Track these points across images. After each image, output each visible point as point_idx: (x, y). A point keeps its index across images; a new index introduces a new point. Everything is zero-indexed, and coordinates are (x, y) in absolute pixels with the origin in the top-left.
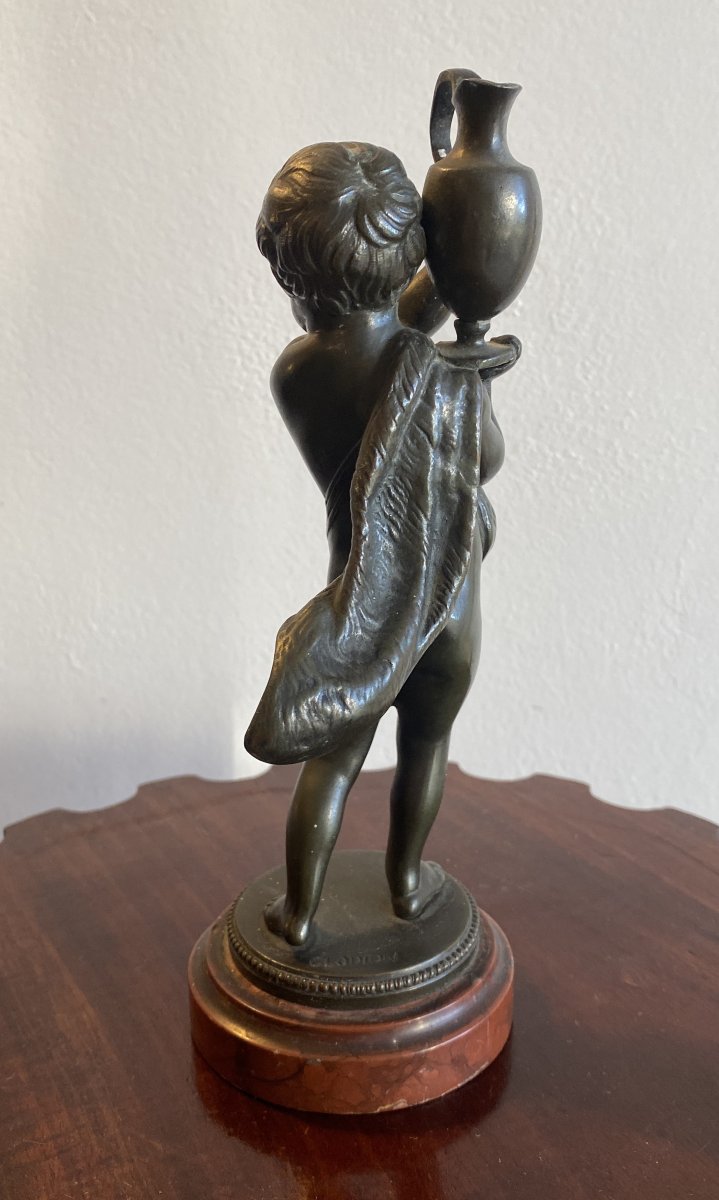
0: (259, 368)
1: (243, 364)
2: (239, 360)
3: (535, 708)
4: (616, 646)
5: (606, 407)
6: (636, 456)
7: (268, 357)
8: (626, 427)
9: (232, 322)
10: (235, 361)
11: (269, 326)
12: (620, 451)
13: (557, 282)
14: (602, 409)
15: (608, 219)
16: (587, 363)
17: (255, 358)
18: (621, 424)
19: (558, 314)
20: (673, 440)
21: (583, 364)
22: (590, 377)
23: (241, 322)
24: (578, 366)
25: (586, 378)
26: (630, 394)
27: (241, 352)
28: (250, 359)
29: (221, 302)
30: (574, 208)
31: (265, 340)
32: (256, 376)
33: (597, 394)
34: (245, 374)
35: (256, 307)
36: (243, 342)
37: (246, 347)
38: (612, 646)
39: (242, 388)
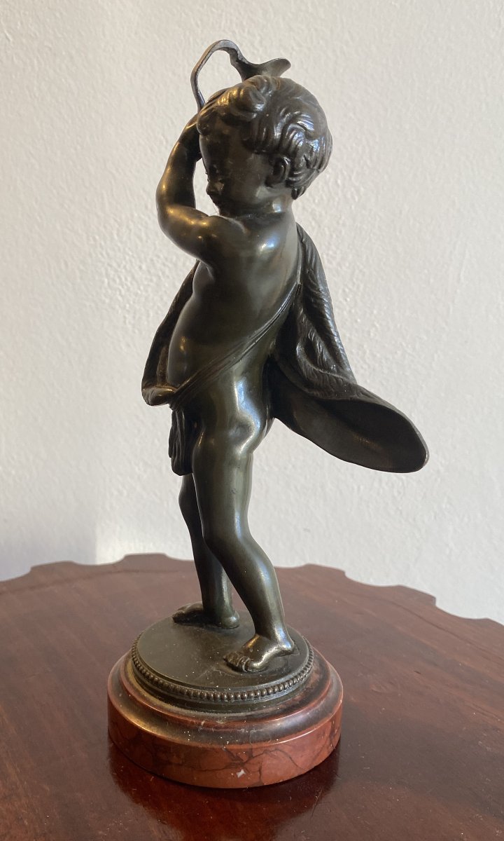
0: (120, 287)
1: (109, 283)
2: (106, 280)
3: (305, 530)
4: (362, 487)
5: (359, 320)
6: (378, 355)
7: (126, 279)
8: (372, 334)
9: (102, 254)
10: (103, 282)
11: (127, 258)
12: (368, 351)
13: (327, 233)
14: (356, 321)
15: (362, 189)
16: (347, 290)
17: (118, 281)
18: (369, 333)
19: (327, 255)
20: (404, 344)
21: (344, 291)
22: (348, 299)
23: (108, 254)
24: (340, 291)
25: (346, 300)
26: (375, 312)
27: (107, 275)
28: (114, 281)
29: (95, 239)
30: (339, 182)
31: (125, 267)
32: (118, 293)
33: (353, 311)
34: (110, 291)
35: (119, 244)
36: (109, 268)
37: (112, 273)
38: (359, 488)
39: (107, 301)
